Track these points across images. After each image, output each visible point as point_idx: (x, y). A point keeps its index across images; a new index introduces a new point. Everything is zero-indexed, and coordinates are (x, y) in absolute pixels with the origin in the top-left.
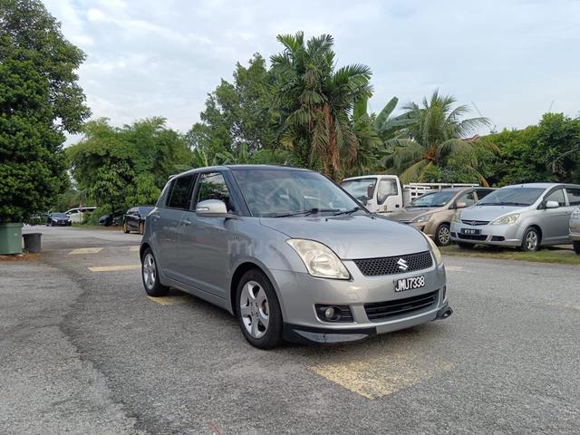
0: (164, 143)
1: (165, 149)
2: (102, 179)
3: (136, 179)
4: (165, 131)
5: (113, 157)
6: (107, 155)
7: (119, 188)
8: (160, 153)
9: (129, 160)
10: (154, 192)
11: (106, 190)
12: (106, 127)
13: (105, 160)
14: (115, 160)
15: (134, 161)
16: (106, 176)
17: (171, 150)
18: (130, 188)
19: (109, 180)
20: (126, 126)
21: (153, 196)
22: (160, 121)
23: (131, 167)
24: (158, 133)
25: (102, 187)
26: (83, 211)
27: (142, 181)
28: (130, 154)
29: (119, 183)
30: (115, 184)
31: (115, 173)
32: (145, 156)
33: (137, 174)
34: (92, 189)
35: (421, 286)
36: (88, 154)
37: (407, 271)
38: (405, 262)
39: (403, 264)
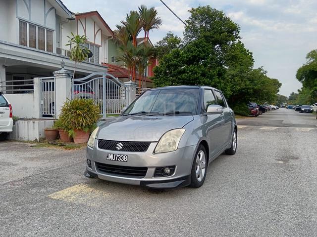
34: (311, 92)
35: (124, 161)
36: (308, 71)
37: (120, 150)
38: (122, 145)
39: (120, 146)
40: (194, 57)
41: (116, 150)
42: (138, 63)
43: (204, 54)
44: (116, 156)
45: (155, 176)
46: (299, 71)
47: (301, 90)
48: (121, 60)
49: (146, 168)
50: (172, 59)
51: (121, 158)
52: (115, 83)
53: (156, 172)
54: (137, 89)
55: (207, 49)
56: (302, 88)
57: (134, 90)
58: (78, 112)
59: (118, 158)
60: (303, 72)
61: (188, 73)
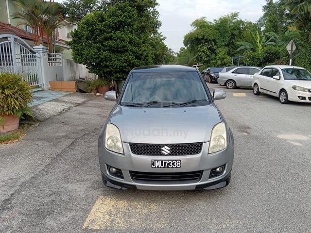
0: (236, 28)
1: (236, 32)
2: (200, 51)
3: (216, 51)
4: (238, 21)
5: (206, 39)
6: (203, 38)
7: (208, 56)
8: (233, 35)
9: (214, 40)
10: (226, 58)
11: (201, 57)
12: (205, 22)
13: (202, 41)
14: (207, 41)
15: (217, 41)
16: (202, 50)
17: (240, 32)
18: (213, 56)
19: (203, 52)
20: (215, 20)
21: (225, 60)
22: (236, 15)
23: (215, 44)
24: (234, 23)
25: (199, 56)
26: (198, 66)
27: (220, 52)
28: (215, 37)
29: (208, 53)
30: (206, 54)
31: (206, 48)
32: (224, 37)
33: (218, 48)
34: (195, 57)
35: (177, 167)
36: (194, 38)
37: (167, 155)
38: (169, 149)
39: (166, 150)
40: (121, 22)
41: (162, 155)
42: (46, 23)
43: (130, 20)
44: (165, 163)
45: (210, 177)
46: (186, 37)
47: (179, 53)
48: (21, 17)
49: (202, 172)
50: (96, 23)
51: (173, 164)
52: (25, 48)
53: (211, 173)
54: (49, 55)
55: (133, 15)
56: (180, 52)
57: (46, 57)
58: (7, 92)
59: (168, 164)
60: (189, 39)
61: (116, 41)
